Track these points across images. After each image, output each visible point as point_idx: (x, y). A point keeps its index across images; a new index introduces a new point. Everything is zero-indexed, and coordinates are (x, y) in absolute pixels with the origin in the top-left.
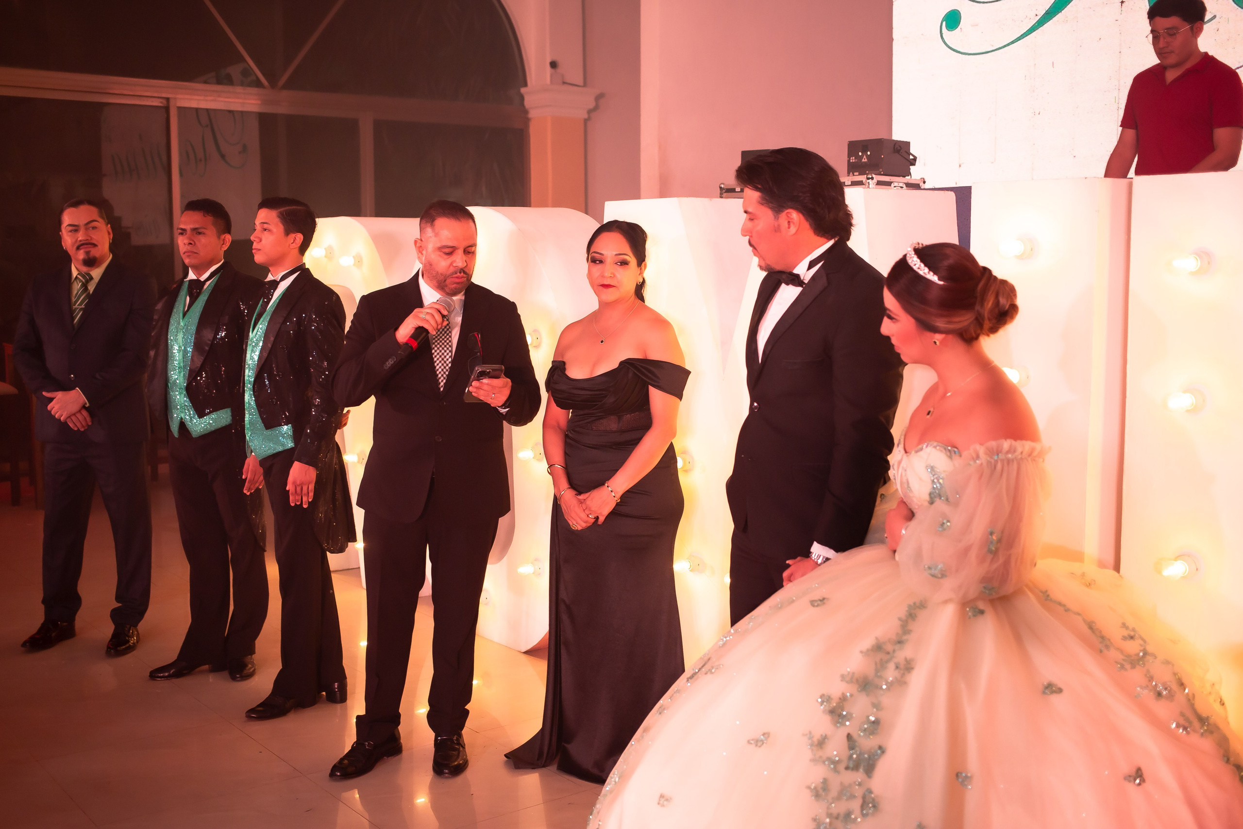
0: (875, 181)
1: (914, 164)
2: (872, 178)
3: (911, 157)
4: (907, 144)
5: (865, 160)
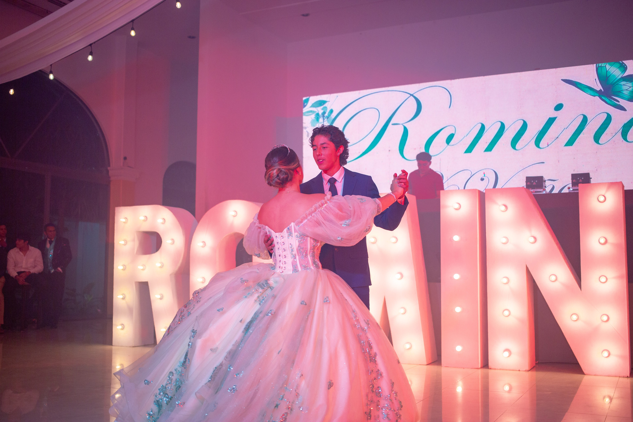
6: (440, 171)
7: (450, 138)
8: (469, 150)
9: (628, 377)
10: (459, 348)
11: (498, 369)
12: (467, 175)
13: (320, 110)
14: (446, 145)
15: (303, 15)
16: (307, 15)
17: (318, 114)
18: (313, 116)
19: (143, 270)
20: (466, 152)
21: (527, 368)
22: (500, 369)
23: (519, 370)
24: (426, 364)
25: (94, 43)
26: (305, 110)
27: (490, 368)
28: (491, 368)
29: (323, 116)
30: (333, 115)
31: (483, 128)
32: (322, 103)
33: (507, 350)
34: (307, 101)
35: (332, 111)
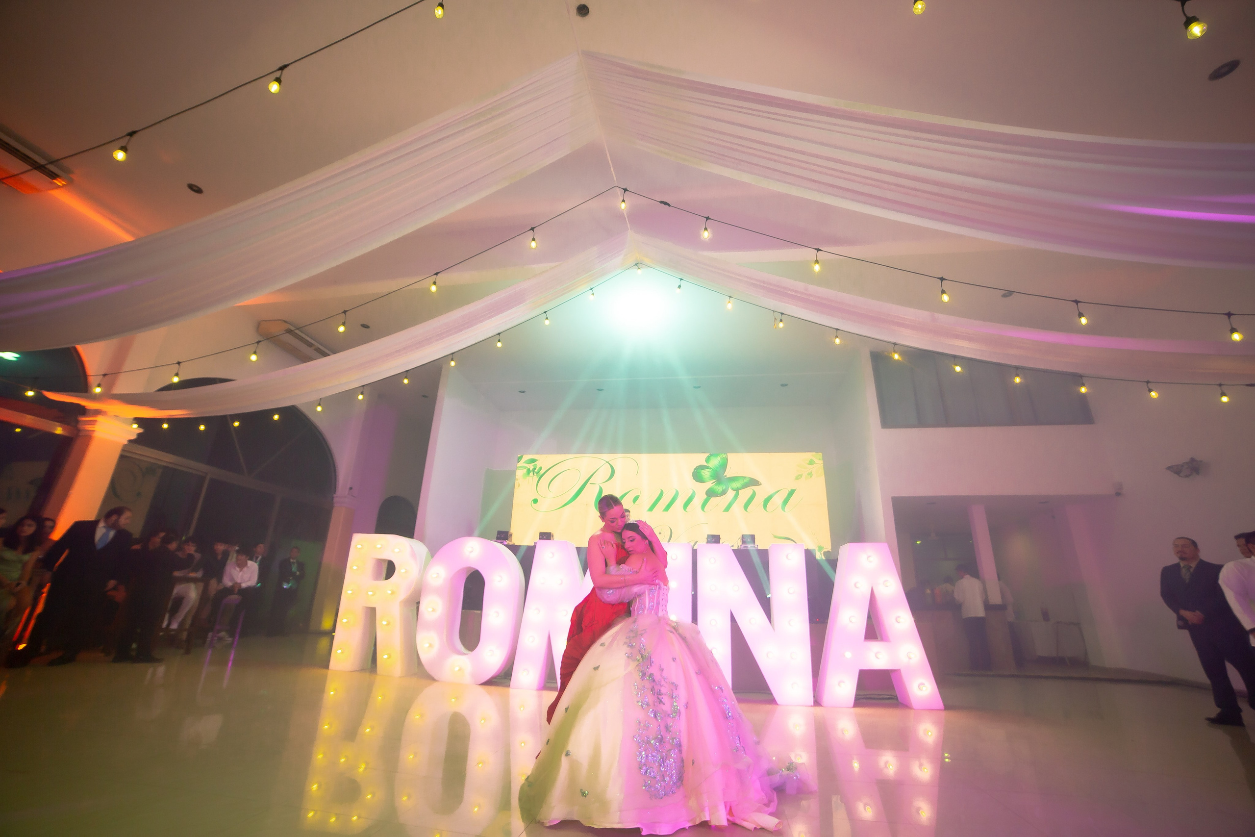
7: (636, 499)
8: (651, 509)
9: (812, 706)
13: (531, 467)
14: (633, 503)
15: (520, 392)
16: (523, 392)
17: (529, 469)
18: (525, 470)
19: (373, 595)
20: (648, 511)
25: (367, 385)
26: (519, 465)
29: (534, 472)
30: (542, 472)
31: (662, 493)
32: (533, 461)
34: (521, 458)
35: (541, 468)
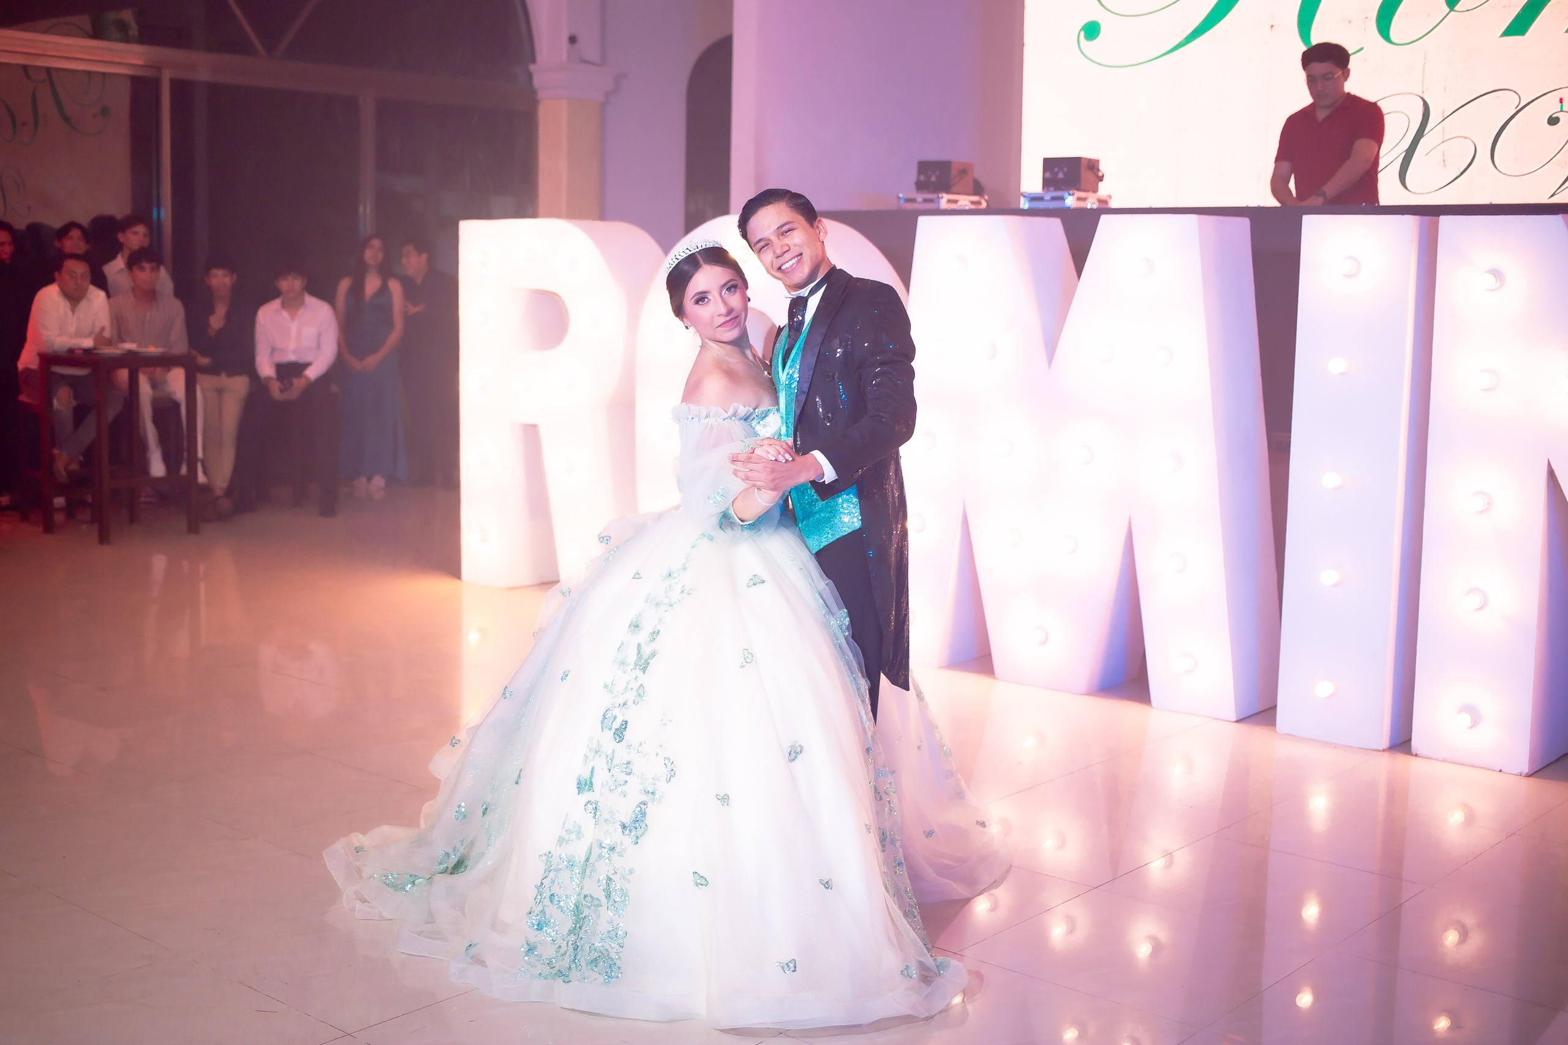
0: (1075, 197)
1: (1102, 181)
2: (1073, 194)
3: (1100, 174)
4: (1098, 161)
5: (1061, 175)
6: (1423, 92)
8: (1517, 29)
10: (1324, 689)
11: (1437, 759)
12: (1503, 106)
14: (1448, 10)
19: (525, 391)
20: (1508, 32)
21: (1525, 769)
22: (1444, 761)
23: (1501, 771)
24: (1235, 720)
27: (1414, 754)
28: (1418, 753)
33: (1469, 709)
